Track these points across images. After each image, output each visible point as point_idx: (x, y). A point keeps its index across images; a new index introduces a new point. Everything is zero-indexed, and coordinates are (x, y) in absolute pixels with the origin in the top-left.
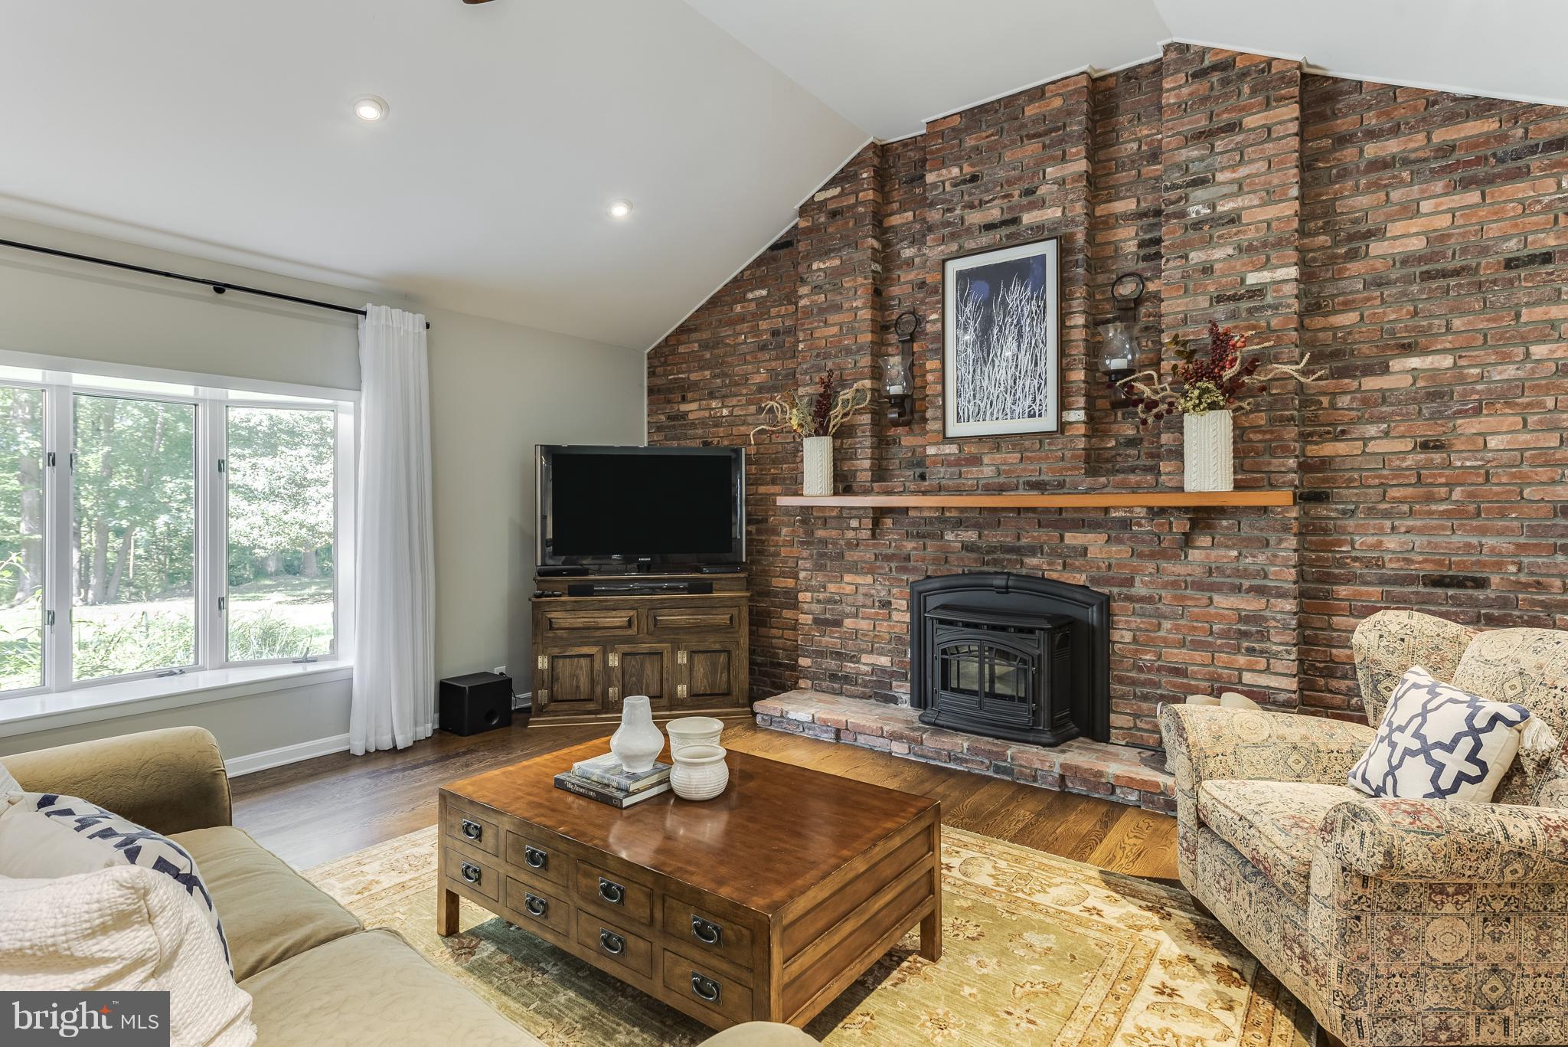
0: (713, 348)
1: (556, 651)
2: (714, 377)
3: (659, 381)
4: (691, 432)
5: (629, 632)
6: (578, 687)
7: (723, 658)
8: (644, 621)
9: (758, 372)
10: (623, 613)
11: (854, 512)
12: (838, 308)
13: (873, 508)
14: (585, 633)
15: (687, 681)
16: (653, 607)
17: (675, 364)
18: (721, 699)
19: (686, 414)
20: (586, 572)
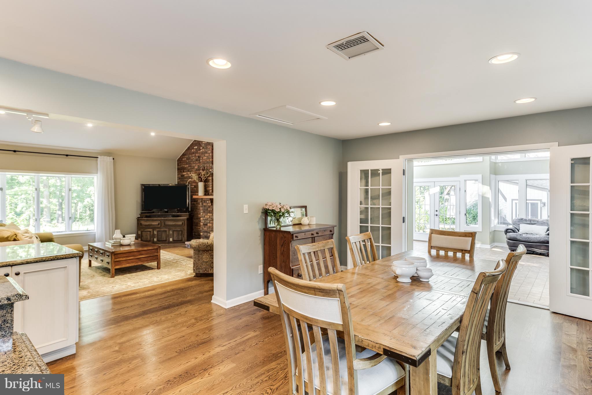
0: (189, 159)
1: (142, 230)
2: (189, 166)
3: (179, 167)
4: (185, 180)
5: (159, 226)
6: (147, 238)
7: (180, 232)
8: (162, 223)
9: (196, 166)
10: (157, 222)
11: (207, 199)
12: (207, 153)
13: (210, 199)
14: (149, 226)
15: (172, 237)
16: (165, 220)
17: (182, 163)
18: (180, 241)
19: (184, 175)
20: (153, 213)
